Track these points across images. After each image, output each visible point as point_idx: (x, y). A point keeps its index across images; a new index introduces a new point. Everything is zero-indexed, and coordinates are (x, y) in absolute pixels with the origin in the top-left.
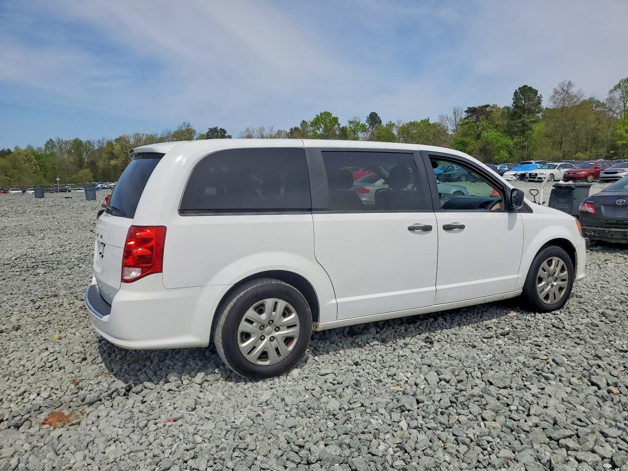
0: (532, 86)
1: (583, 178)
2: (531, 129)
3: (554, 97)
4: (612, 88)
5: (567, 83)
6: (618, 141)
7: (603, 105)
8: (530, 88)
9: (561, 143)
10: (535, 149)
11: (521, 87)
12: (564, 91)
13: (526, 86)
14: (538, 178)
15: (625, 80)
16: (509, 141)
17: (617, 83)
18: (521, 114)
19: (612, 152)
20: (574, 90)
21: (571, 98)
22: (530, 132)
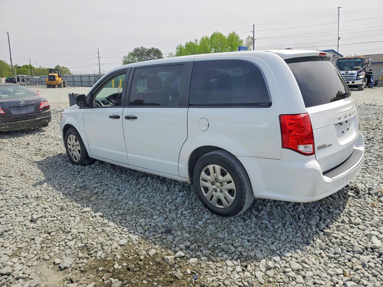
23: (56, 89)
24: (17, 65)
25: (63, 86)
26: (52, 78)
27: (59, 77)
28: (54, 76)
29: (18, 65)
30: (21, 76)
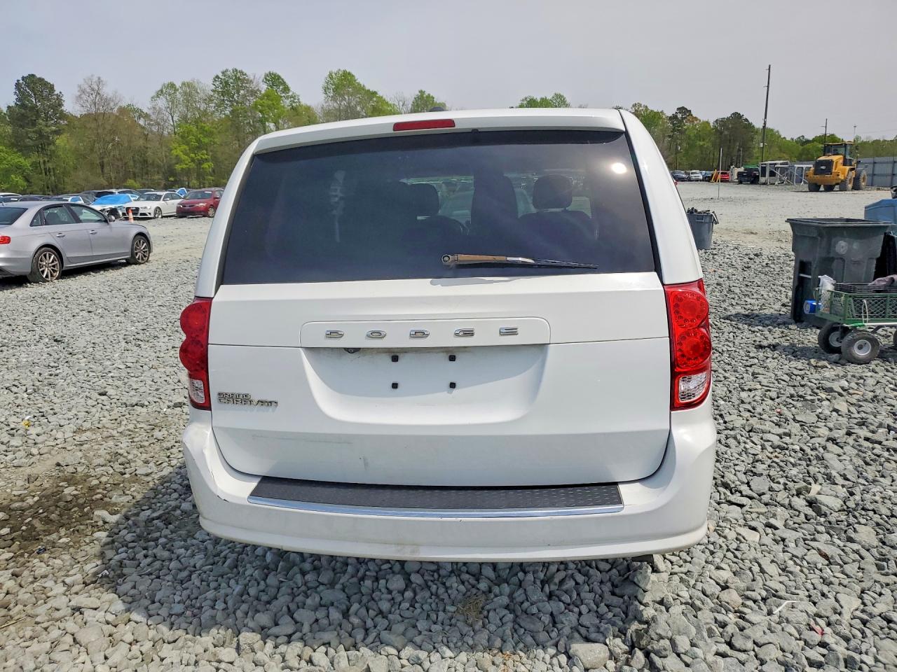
0: (43, 77)
1: (203, 211)
2: (53, 143)
3: (80, 97)
4: (154, 94)
5: (95, 79)
6: (177, 165)
7: (147, 116)
8: (41, 80)
9: (102, 166)
10: (65, 173)
11: (25, 76)
12: (93, 90)
13: (33, 76)
14: (141, 214)
15: (168, 85)
16: (22, 160)
17: (159, 88)
18: (34, 118)
19: (172, 179)
20: (107, 91)
21: (107, 101)
22: (52, 147)
23: (819, 193)
24: (803, 136)
25: (850, 186)
26: (823, 167)
27: (845, 164)
28: (829, 163)
29: (805, 137)
30: (770, 164)
